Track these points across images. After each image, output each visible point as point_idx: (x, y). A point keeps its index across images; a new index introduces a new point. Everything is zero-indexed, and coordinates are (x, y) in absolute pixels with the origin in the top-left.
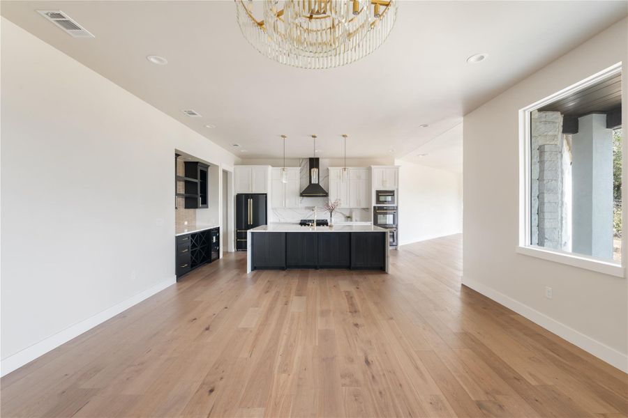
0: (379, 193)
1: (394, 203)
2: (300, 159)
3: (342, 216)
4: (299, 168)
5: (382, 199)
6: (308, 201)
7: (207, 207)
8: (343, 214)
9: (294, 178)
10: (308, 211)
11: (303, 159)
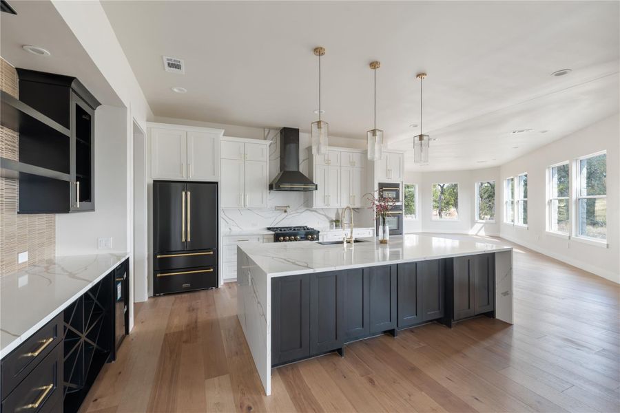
0: (382, 186)
1: (398, 201)
3: (326, 220)
4: (268, 142)
5: (386, 194)
7: (93, 209)
8: (328, 217)
9: (261, 158)
10: (278, 213)
11: (270, 128)
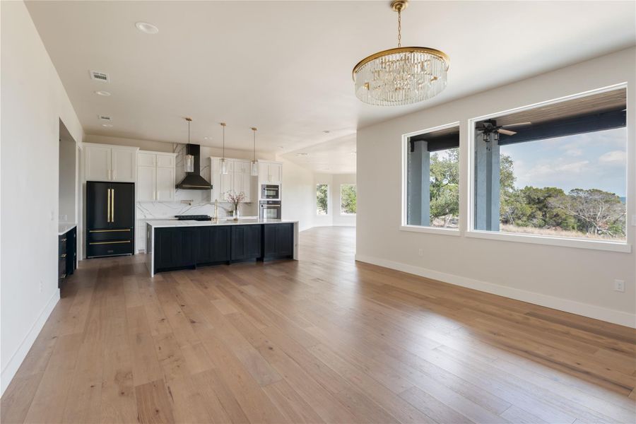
0: (264, 188)
1: (278, 198)
2: (173, 143)
3: (223, 210)
4: (175, 155)
6: (184, 194)
9: (170, 165)
10: (183, 205)
11: (178, 144)
